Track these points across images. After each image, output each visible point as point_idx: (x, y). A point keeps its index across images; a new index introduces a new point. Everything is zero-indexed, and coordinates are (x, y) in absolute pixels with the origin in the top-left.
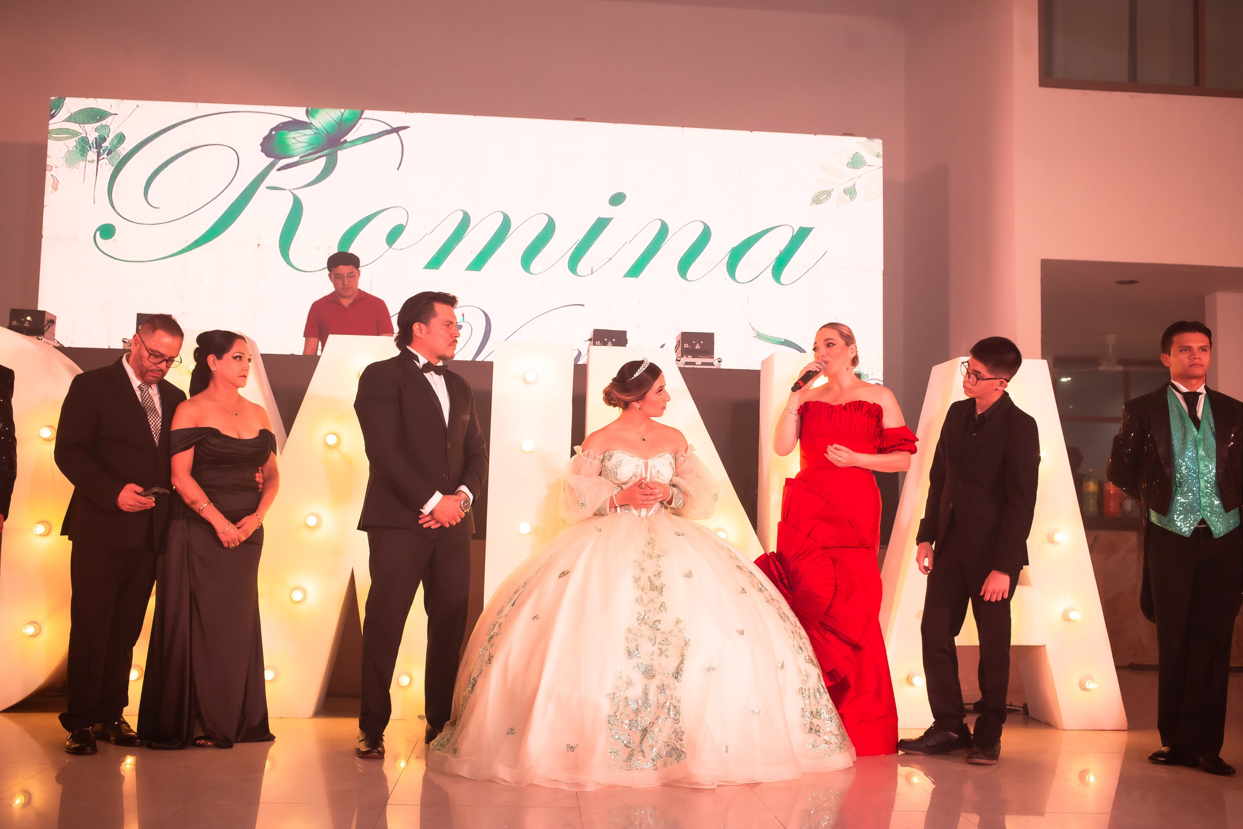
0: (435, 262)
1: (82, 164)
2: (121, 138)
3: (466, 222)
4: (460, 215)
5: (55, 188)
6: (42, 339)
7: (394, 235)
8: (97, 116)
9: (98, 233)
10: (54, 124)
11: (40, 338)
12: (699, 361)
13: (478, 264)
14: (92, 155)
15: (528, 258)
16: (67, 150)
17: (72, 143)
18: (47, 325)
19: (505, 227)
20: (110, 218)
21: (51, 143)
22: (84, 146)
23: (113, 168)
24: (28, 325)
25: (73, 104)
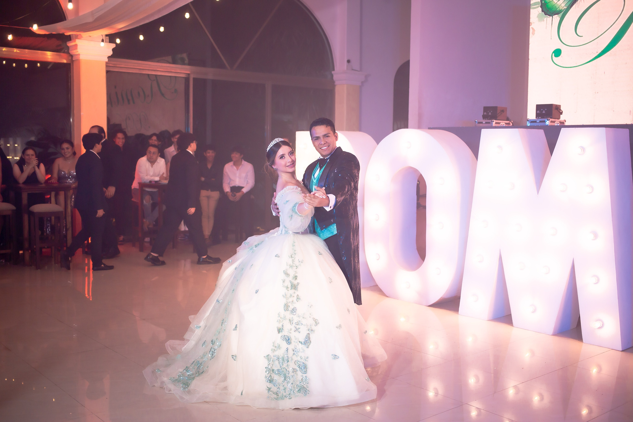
1: (546, 18)
5: (533, 34)
6: (494, 121)
9: (553, 54)
11: (493, 121)
16: (538, 13)
18: (499, 113)
20: (559, 45)
21: (532, 11)
23: (560, 19)
24: (491, 114)
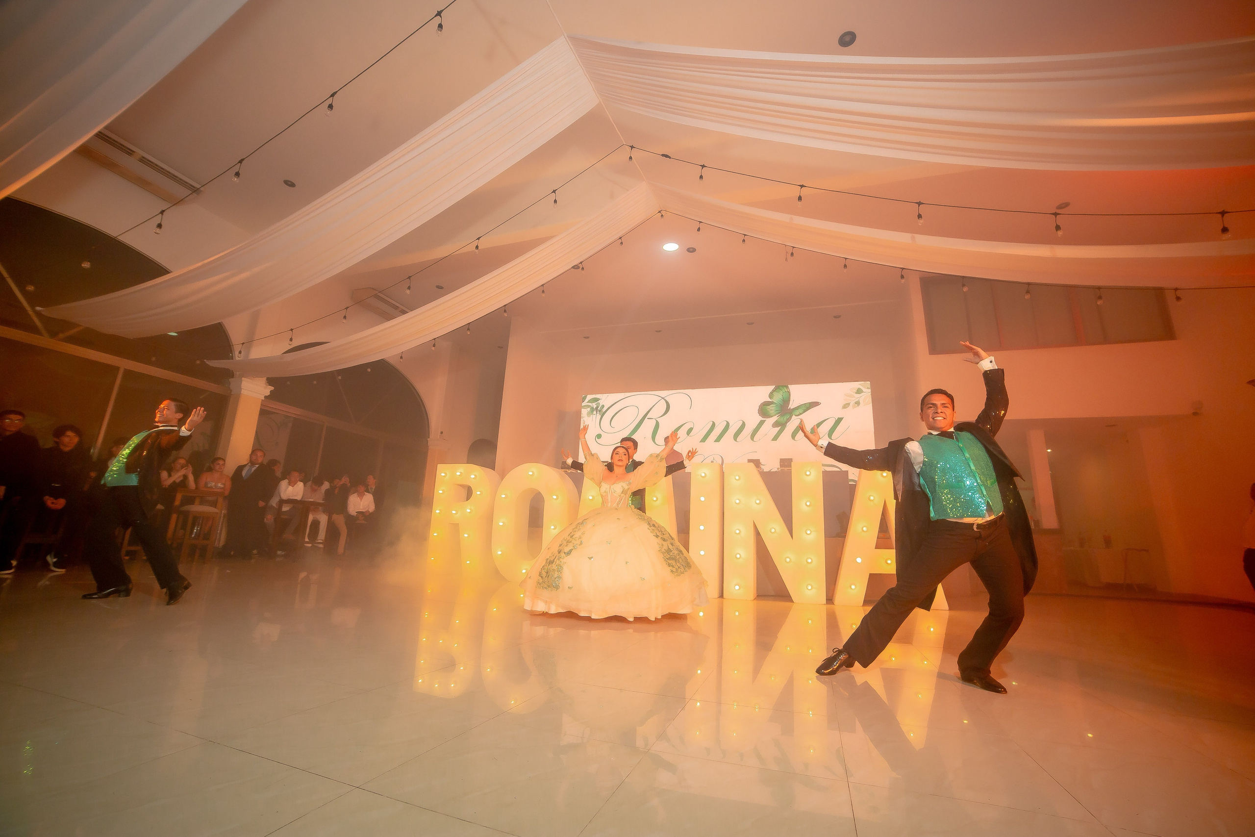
0: (704, 440)
1: (592, 415)
2: (603, 406)
3: (714, 424)
4: (712, 423)
7: (690, 431)
8: (596, 400)
9: (596, 437)
10: (583, 404)
12: (786, 469)
13: (718, 440)
14: (595, 412)
15: (736, 436)
16: (587, 412)
17: (589, 409)
19: (728, 426)
20: (600, 432)
21: (583, 410)
22: (592, 409)
23: (601, 416)
25: (589, 397)
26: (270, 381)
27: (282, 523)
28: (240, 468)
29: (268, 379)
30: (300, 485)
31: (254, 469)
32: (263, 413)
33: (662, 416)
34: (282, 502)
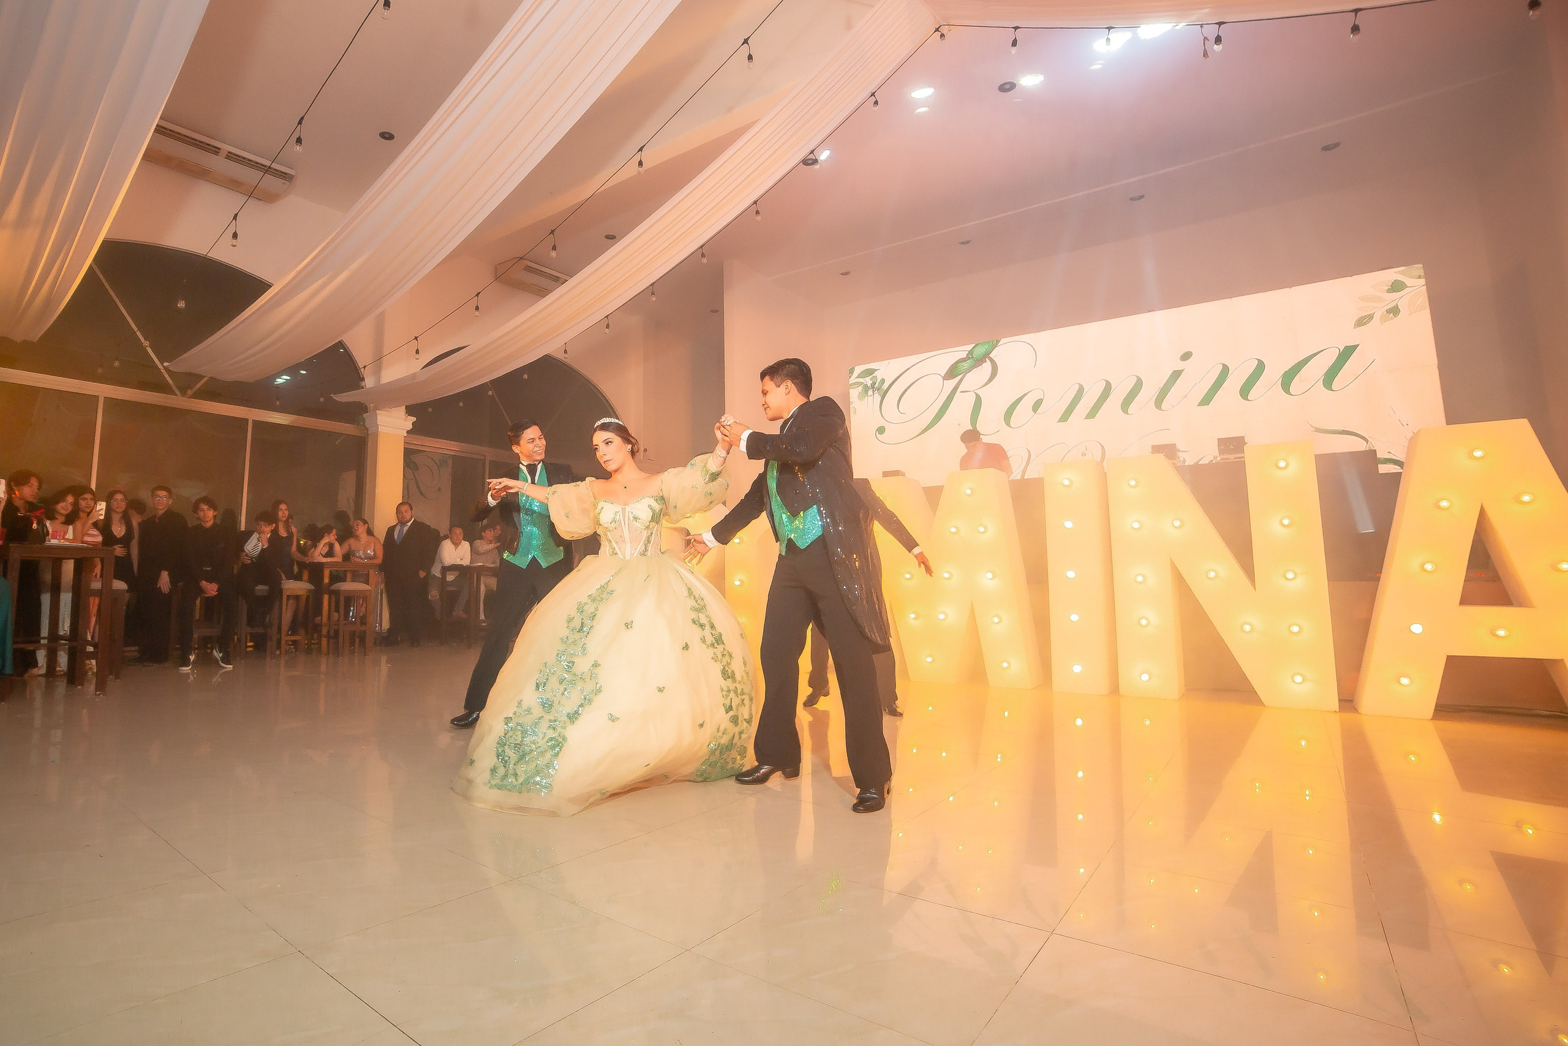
0: (1065, 417)
1: (866, 398)
2: (882, 381)
3: (1081, 391)
4: (1078, 386)
7: (1037, 404)
8: (870, 372)
12: (1232, 457)
13: (1092, 414)
14: (871, 393)
15: (1125, 405)
17: (860, 389)
19: (1108, 389)
22: (866, 389)
23: (881, 398)
26: (410, 410)
27: (450, 598)
28: (391, 530)
29: (407, 408)
30: (465, 546)
31: (406, 529)
32: (409, 453)
33: (986, 384)
34: (445, 569)
